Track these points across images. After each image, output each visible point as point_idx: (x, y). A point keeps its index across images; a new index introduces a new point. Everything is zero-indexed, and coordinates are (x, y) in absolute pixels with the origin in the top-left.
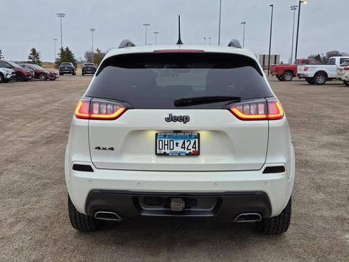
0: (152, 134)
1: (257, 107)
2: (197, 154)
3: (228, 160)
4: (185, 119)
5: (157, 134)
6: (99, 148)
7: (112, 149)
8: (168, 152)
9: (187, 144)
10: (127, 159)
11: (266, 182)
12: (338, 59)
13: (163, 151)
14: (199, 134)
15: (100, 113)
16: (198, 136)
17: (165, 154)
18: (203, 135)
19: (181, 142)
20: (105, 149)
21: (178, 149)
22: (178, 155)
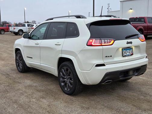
0: (121, 49)
2: (132, 54)
4: (131, 43)
5: (122, 49)
6: (107, 57)
7: (111, 56)
8: (126, 55)
9: (130, 51)
12: (26, 24)
13: (124, 55)
15: (105, 43)
16: (132, 49)
17: (125, 56)
18: (133, 48)
19: (128, 51)
20: (109, 57)
21: (128, 54)
22: (129, 55)
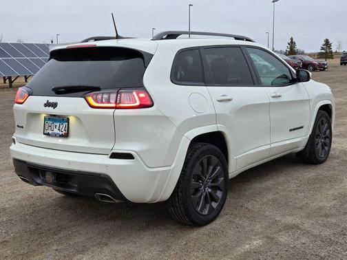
1: (109, 97)
2: (66, 136)
3: (84, 143)
4: (54, 105)
5: (45, 117)
7: (22, 127)
8: (50, 132)
9: (61, 126)
10: (31, 137)
11: (107, 166)
13: (48, 131)
14: (68, 119)
16: (68, 121)
17: (48, 134)
18: (72, 120)
19: (58, 124)
21: (56, 131)
22: (55, 136)
